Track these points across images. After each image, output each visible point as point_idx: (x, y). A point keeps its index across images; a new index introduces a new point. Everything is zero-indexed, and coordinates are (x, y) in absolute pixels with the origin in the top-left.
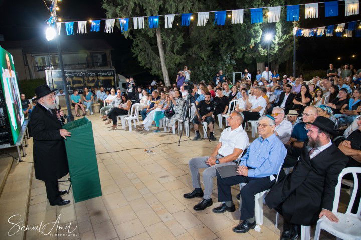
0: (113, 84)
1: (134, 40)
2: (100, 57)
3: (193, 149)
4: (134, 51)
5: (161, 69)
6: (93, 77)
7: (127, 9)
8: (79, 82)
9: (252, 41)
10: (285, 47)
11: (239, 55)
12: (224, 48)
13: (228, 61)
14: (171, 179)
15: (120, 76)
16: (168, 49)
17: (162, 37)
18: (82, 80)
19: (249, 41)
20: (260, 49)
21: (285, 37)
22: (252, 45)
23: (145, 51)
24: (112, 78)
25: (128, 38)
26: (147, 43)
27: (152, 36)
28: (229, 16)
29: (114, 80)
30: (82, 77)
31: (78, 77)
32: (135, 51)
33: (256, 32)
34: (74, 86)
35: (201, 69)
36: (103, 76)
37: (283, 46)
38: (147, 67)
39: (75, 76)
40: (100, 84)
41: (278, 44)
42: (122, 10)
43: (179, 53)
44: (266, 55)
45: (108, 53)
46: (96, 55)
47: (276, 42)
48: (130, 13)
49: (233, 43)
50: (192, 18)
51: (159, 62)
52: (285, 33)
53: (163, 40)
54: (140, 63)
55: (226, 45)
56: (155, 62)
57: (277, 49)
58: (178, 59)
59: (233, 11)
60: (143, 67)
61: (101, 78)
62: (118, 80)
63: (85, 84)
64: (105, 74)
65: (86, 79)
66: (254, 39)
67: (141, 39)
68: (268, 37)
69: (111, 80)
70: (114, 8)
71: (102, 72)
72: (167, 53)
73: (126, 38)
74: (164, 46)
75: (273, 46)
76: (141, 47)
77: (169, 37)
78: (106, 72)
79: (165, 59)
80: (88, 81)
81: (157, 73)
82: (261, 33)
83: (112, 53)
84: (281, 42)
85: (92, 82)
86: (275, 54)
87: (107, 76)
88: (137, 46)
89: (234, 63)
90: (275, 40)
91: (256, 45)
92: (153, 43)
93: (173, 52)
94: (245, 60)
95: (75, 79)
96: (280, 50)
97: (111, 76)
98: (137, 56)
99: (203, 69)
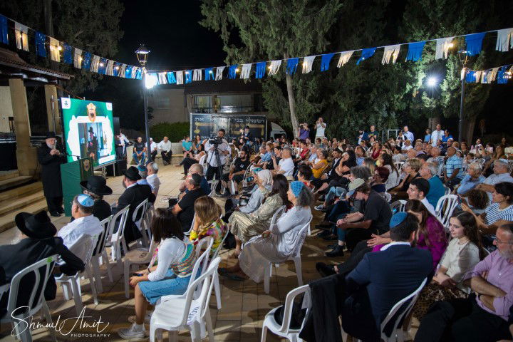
0: (262, 134)
4: (264, 97)
6: (239, 123)
11: (400, 105)
15: (272, 124)
20: (425, 97)
24: (263, 126)
27: (280, 80)
29: (265, 128)
32: (266, 97)
35: (346, 122)
36: (251, 123)
41: (449, 89)
44: (434, 106)
47: (446, 89)
48: (252, 54)
57: (448, 99)
62: (270, 129)
63: (230, 132)
64: (255, 121)
66: (411, 84)
68: (432, 82)
69: (261, 129)
70: (234, 50)
71: (252, 118)
72: (298, 100)
75: (442, 94)
78: (256, 118)
80: (234, 128)
82: (423, 75)
84: (452, 88)
87: (257, 123)
89: (394, 115)
90: (443, 84)
91: (420, 92)
94: (411, 112)
97: (262, 123)
99: (349, 123)
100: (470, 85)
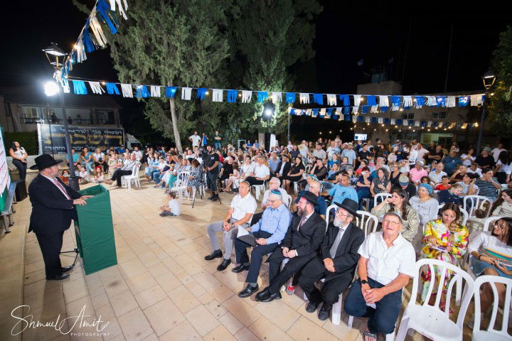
0: (121, 143)
1: (147, 103)
2: (106, 114)
3: (206, 211)
4: (146, 114)
5: (173, 133)
6: (98, 134)
7: (141, 73)
8: (82, 139)
9: (256, 114)
10: (282, 122)
11: (244, 125)
12: (231, 118)
13: (234, 130)
14: (189, 241)
15: (128, 135)
16: (181, 115)
17: (175, 104)
18: (84, 137)
19: (253, 114)
20: (262, 121)
21: (282, 113)
22: (255, 118)
23: (157, 115)
24: (120, 137)
25: (141, 101)
26: (159, 107)
27: (165, 101)
28: (240, 95)
29: (122, 139)
30: (86, 134)
31: (81, 133)
32: (148, 114)
33: (259, 107)
34: (75, 143)
36: (109, 134)
37: (281, 120)
38: (159, 129)
39: (77, 132)
40: (106, 143)
41: (277, 118)
42: (135, 73)
43: (191, 119)
44: (266, 127)
45: (116, 111)
46: (102, 112)
47: (275, 117)
48: (145, 77)
49: (239, 115)
50: (207, 93)
51: (172, 126)
52: (282, 110)
53: (176, 106)
54: (151, 125)
55: (233, 116)
56: (167, 126)
57: (275, 123)
58: (190, 125)
59: (243, 91)
60: (155, 129)
61: (108, 137)
62: (127, 139)
63: (88, 142)
64: (113, 133)
65: (90, 136)
67: (154, 102)
68: (268, 112)
69: (119, 140)
70: (127, 71)
71: (109, 130)
73: (139, 100)
74: (177, 112)
75: (272, 120)
76: (153, 110)
77: (182, 104)
78: (114, 130)
79: (178, 124)
80: (92, 139)
81: (168, 136)
82: (263, 108)
83: (120, 111)
84: (279, 117)
85: (96, 140)
86: (274, 127)
87: (115, 134)
88: (149, 109)
89: (240, 131)
90: (274, 114)
91: (259, 118)
92: (166, 107)
93: (185, 118)
94: (249, 129)
95: (76, 135)
96: (278, 124)
97: (120, 135)
98: (149, 119)
100: (294, 116)
